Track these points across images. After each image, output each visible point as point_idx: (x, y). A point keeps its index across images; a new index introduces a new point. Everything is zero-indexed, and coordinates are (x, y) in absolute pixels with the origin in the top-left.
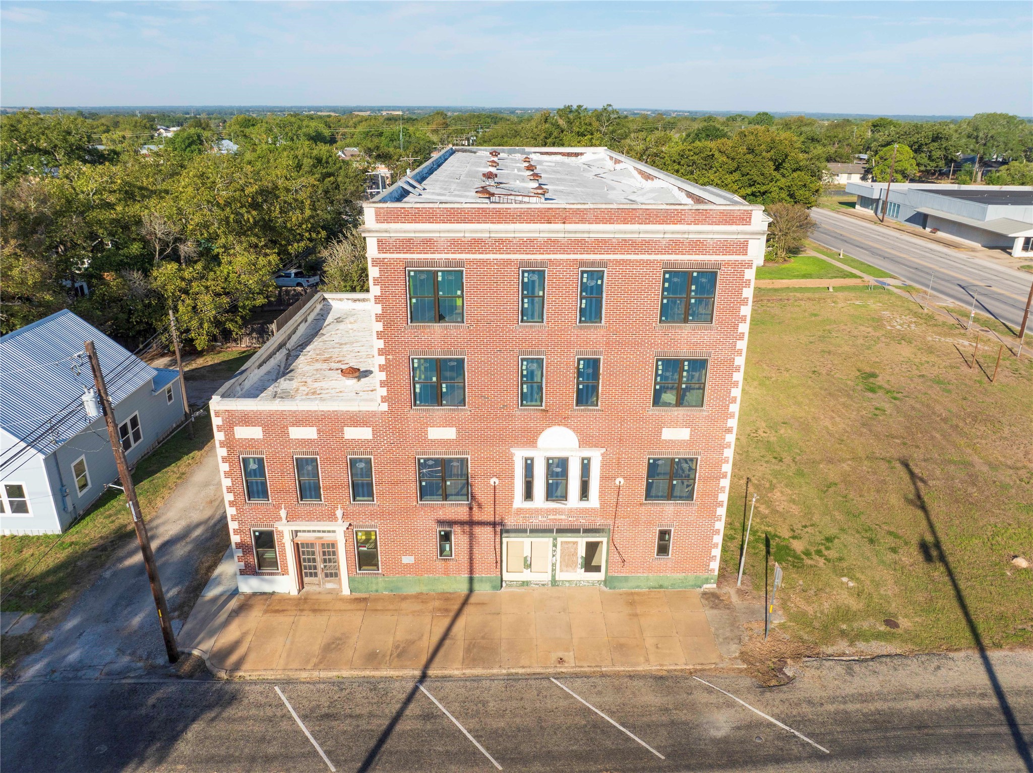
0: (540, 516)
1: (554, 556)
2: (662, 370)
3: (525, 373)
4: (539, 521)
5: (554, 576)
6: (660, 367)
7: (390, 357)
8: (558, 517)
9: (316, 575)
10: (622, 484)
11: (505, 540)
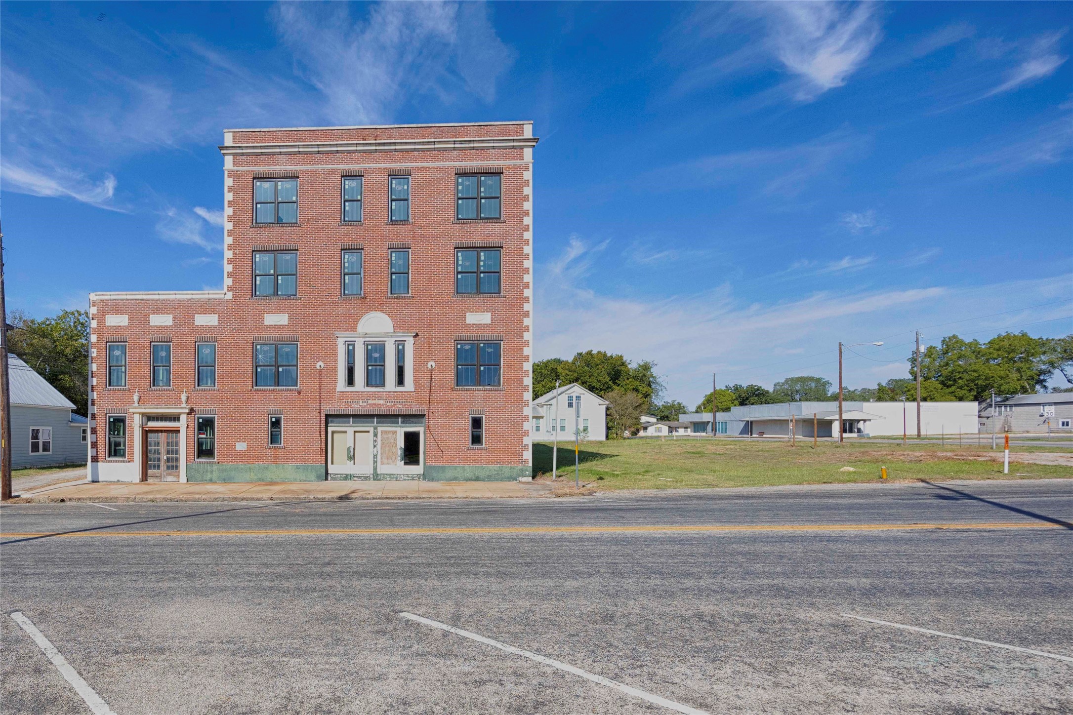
0: (361, 401)
1: (375, 446)
2: (462, 260)
3: (346, 265)
4: (359, 407)
5: (375, 469)
6: (460, 258)
7: (237, 251)
8: (377, 402)
9: (159, 467)
10: (434, 367)
11: (330, 429)
